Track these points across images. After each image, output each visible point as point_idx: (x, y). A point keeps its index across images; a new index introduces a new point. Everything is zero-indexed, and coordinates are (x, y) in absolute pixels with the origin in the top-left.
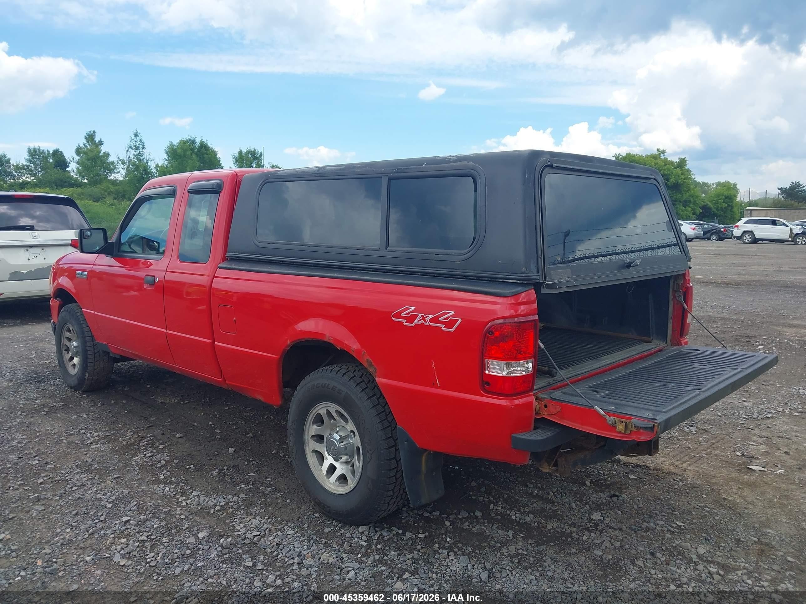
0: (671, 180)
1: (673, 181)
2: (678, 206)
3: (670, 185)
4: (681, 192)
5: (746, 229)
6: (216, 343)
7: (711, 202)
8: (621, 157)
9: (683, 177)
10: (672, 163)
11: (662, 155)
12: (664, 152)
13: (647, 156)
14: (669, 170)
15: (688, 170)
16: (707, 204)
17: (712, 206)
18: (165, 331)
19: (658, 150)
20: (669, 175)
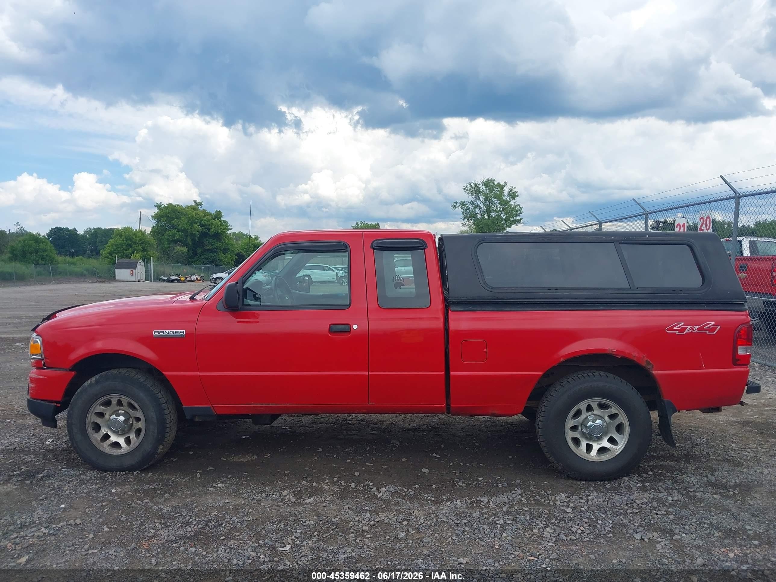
0: (212, 230)
1: (213, 231)
2: (220, 253)
3: (211, 234)
4: (220, 240)
5: (305, 274)
6: (452, 373)
7: (243, 249)
8: (163, 206)
9: (222, 227)
10: (210, 214)
11: (200, 206)
12: (201, 204)
13: (188, 207)
14: (209, 221)
15: (226, 222)
16: (241, 252)
17: (245, 254)
18: (366, 373)
19: (195, 202)
20: (209, 225)
